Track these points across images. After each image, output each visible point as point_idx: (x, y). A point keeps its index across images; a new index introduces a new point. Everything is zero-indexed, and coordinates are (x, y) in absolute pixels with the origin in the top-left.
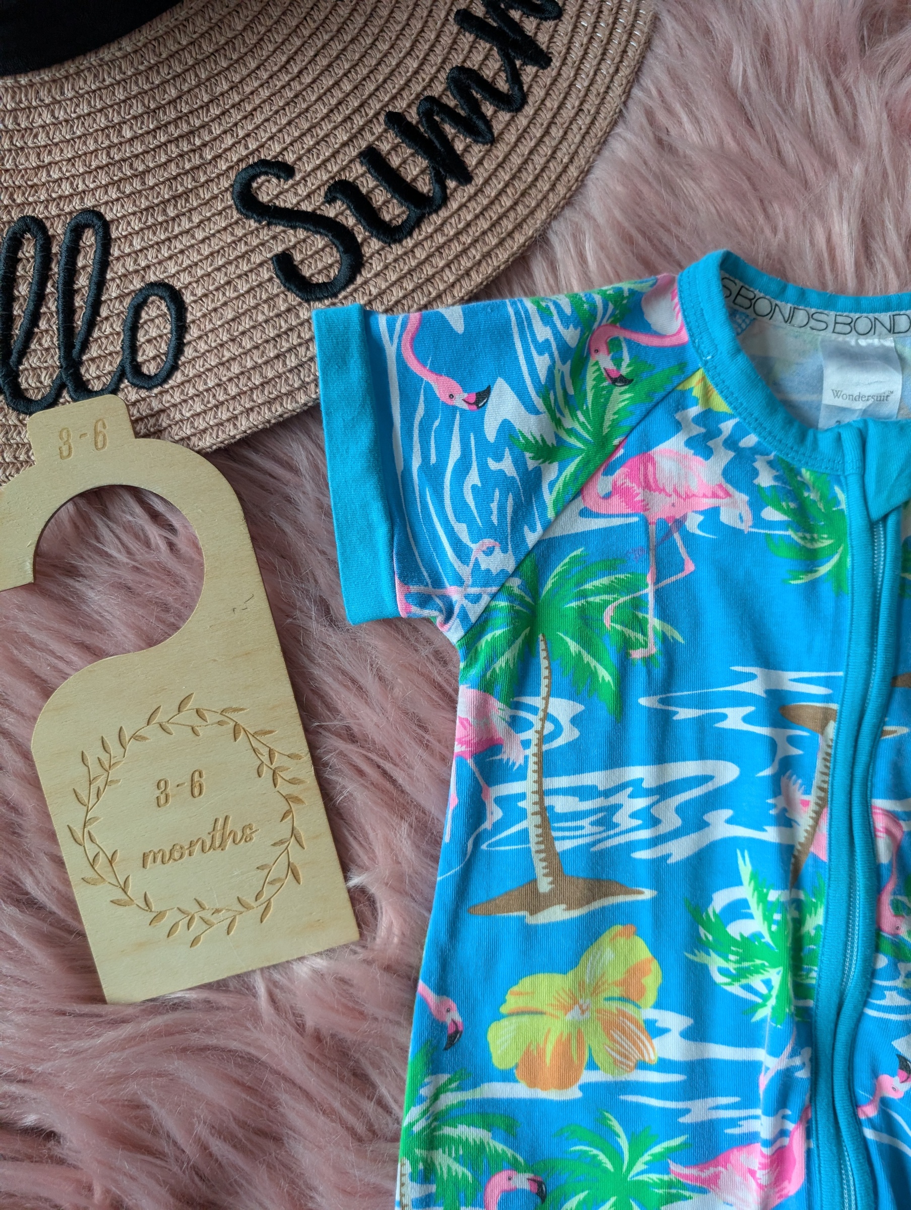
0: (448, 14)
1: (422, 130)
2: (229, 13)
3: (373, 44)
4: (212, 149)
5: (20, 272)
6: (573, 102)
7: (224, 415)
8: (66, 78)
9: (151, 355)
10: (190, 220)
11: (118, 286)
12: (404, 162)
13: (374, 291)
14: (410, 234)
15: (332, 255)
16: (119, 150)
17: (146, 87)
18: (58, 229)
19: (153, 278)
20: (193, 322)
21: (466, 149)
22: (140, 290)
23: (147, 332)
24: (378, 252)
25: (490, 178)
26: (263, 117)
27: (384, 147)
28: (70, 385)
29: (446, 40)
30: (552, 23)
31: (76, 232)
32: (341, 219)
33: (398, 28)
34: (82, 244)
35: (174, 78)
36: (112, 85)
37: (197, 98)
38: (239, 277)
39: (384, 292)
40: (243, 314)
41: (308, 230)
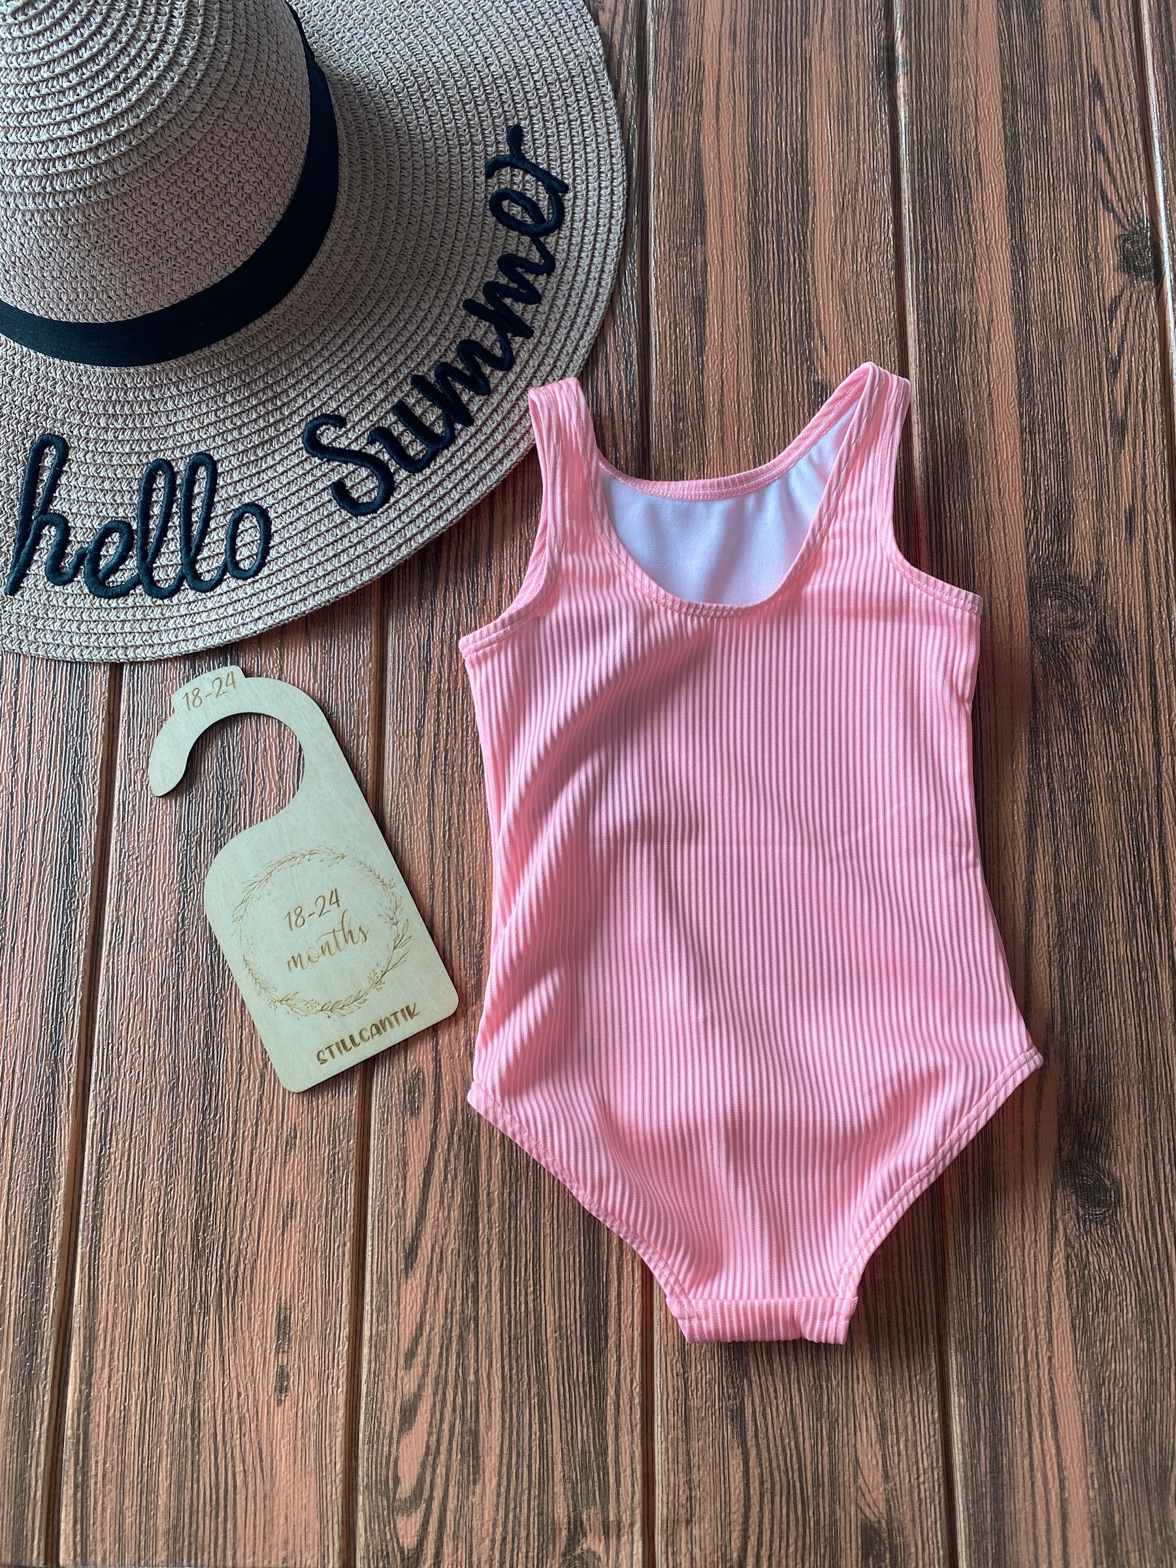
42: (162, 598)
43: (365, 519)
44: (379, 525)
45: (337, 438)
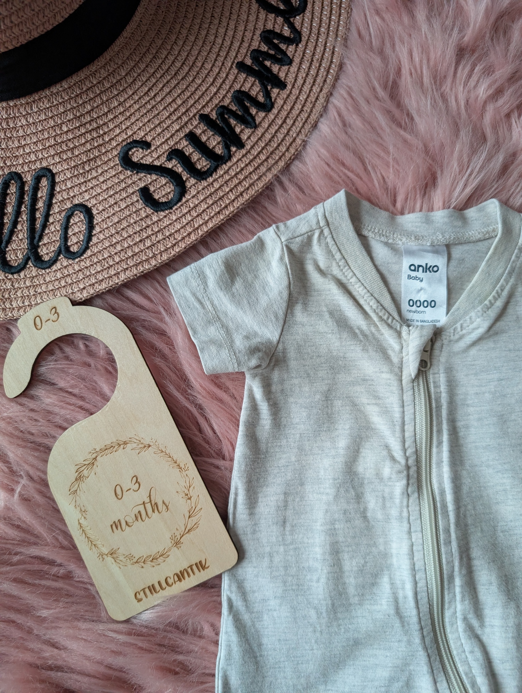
0: (232, 64)
1: (218, 122)
2: (119, 67)
3: (193, 80)
4: (109, 135)
5: (8, 200)
6: (298, 106)
7: (112, 272)
8: (34, 102)
9: (75, 241)
10: (97, 172)
11: (59, 206)
12: (209, 139)
13: (192, 205)
14: (211, 175)
15: (170, 187)
16: (61, 137)
17: (75, 105)
18: (28, 178)
19: (76, 202)
20: (97, 224)
21: (242, 131)
22: (70, 208)
23: (73, 229)
24: (194, 185)
25: (254, 145)
26: (135, 119)
27: (198, 131)
28: (32, 258)
29: (231, 77)
30: (287, 67)
31: (38, 179)
32: (175, 169)
33: (206, 72)
34: (40, 185)
35: (89, 100)
36: (57, 105)
37: (101, 110)
38: (121, 200)
39: (197, 206)
40: (123, 219)
41: (157, 175)
42: (12, 274)
43: (162, 214)
44: (174, 219)
45: (144, 156)
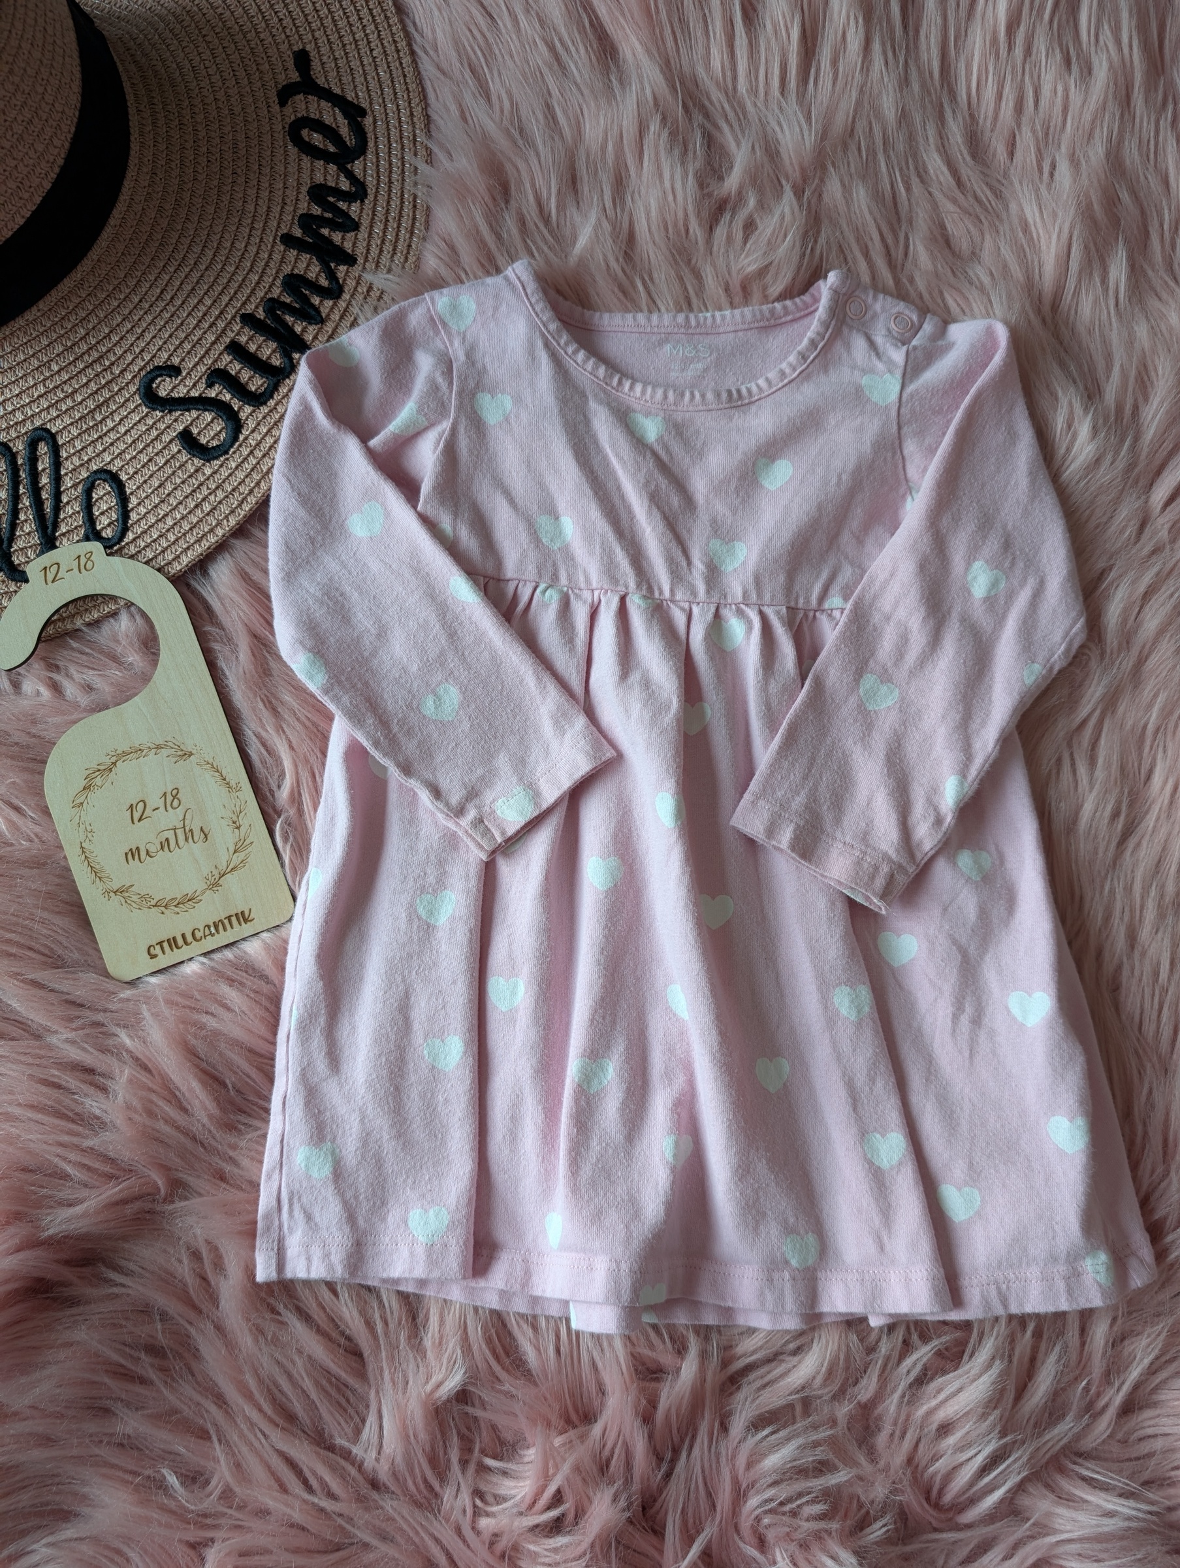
0: (275, 239)
1: (269, 322)
2: (113, 268)
3: (223, 269)
4: (118, 365)
9: (106, 523)
10: (113, 420)
11: (71, 478)
12: (260, 347)
13: (253, 443)
14: (272, 397)
15: (219, 424)
16: (52, 380)
17: (62, 332)
18: (19, 446)
21: (304, 330)
24: (251, 414)
26: (151, 335)
27: (243, 339)
29: (277, 257)
30: (353, 234)
31: (33, 445)
32: (221, 397)
33: (239, 254)
35: (81, 321)
36: (38, 336)
37: (100, 331)
38: (157, 454)
39: (260, 442)
41: (199, 410)
43: (217, 463)
44: (234, 465)
45: (174, 387)
